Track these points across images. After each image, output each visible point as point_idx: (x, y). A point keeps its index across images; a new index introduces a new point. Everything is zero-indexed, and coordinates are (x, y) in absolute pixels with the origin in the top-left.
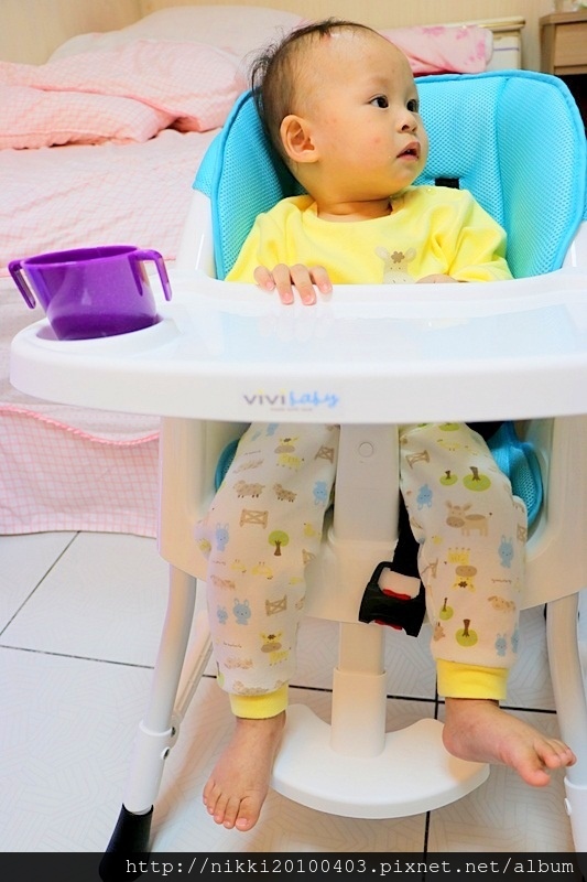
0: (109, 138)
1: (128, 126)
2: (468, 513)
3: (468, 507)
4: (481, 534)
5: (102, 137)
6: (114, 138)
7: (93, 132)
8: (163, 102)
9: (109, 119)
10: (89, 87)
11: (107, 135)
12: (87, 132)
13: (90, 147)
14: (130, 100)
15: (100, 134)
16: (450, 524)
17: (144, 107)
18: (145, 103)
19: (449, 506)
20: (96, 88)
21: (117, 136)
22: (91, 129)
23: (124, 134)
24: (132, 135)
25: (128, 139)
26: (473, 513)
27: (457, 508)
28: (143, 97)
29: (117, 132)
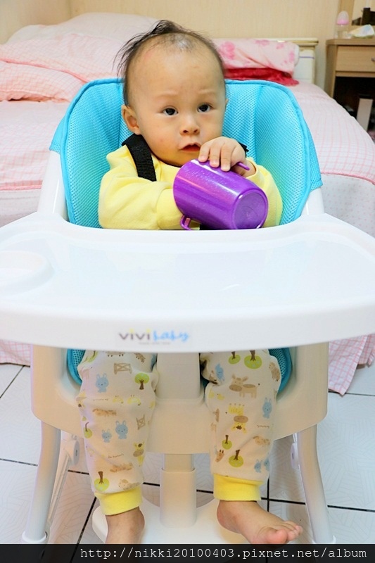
0: (50, 98)
1: (63, 91)
2: (245, 383)
3: (245, 379)
4: (252, 396)
5: (45, 97)
6: (54, 98)
7: (39, 93)
8: (87, 76)
9: (51, 86)
10: (38, 62)
11: (48, 96)
12: (35, 92)
13: (37, 102)
14: (66, 74)
15: (44, 94)
16: (232, 389)
17: (75, 79)
18: (75, 76)
19: (234, 377)
20: (43, 63)
21: (56, 97)
22: (38, 91)
23: (60, 96)
24: (66, 97)
25: (63, 99)
26: (248, 383)
27: (239, 379)
28: (74, 72)
29: (55, 94)
